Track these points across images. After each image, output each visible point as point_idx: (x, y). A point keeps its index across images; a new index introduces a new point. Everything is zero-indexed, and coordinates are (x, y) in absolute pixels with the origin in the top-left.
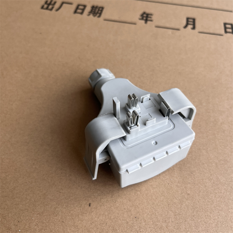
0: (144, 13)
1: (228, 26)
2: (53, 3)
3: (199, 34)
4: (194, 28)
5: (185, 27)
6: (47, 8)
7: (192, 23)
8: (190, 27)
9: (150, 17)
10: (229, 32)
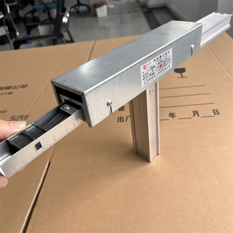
0: (170, 113)
1: (215, 111)
2: (122, 118)
3: (202, 118)
4: (198, 116)
5: (194, 116)
6: (121, 121)
7: (196, 113)
8: (196, 115)
9: (174, 115)
10: (217, 114)
